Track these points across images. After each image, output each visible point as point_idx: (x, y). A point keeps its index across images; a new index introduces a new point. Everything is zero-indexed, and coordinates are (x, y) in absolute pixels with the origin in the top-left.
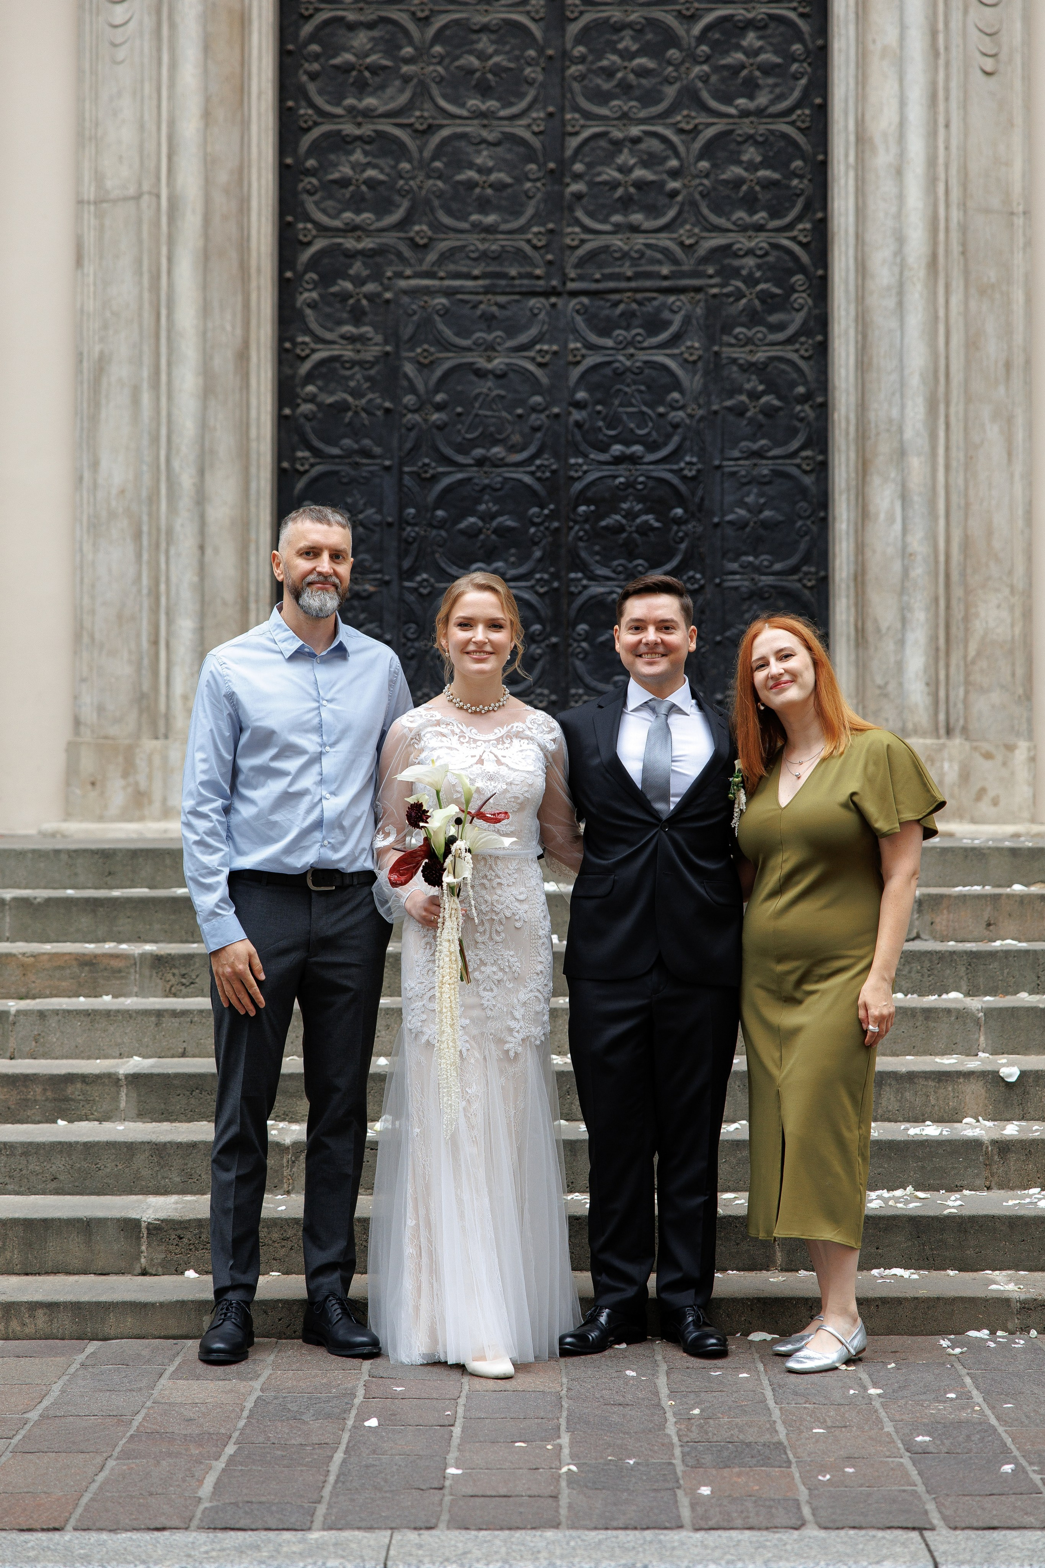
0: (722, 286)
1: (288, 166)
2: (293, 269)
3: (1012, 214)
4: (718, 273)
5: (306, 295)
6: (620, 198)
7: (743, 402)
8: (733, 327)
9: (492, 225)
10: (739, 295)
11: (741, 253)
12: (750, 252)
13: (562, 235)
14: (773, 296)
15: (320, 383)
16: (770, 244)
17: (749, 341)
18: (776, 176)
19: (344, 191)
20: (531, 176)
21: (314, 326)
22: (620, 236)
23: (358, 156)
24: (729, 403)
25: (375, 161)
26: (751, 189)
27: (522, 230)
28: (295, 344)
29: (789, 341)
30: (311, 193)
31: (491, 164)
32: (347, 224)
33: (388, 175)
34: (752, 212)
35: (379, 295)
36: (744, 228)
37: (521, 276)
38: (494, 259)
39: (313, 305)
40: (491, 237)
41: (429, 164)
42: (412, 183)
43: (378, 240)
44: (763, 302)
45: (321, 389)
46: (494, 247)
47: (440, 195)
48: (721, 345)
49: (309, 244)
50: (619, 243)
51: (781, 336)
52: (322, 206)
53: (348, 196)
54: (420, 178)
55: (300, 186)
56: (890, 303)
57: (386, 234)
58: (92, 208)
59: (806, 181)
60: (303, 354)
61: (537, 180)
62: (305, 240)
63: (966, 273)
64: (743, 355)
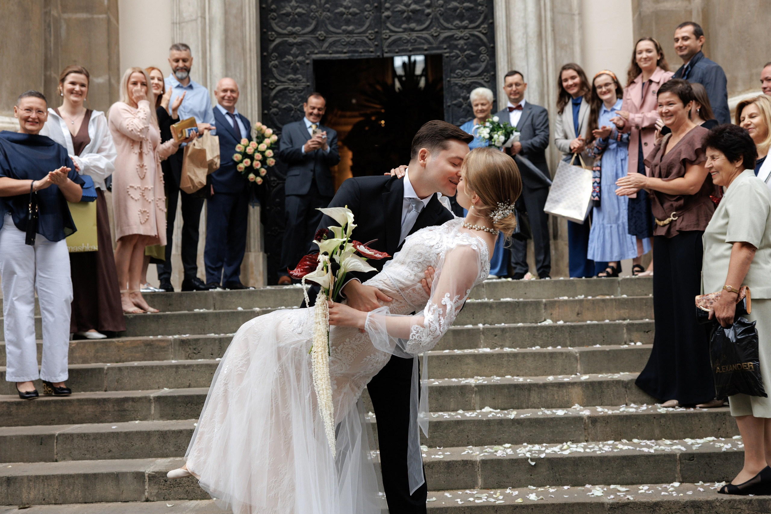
0: (450, 53)
1: (264, 8)
2: (267, 51)
3: (574, 15)
4: (448, 47)
5: (273, 62)
6: (405, 18)
7: (460, 102)
8: (455, 70)
9: (351, 31)
10: (457, 56)
11: (458, 38)
12: (461, 38)
13: (381, 34)
14: (472, 56)
15: (280, 99)
16: (470, 34)
17: (462, 76)
18: (471, 5)
19: (287, 18)
20: (367, 9)
21: (276, 75)
22: (406, 33)
23: (293, 3)
24: (454, 102)
25: (301, 5)
26: (461, 12)
27: (364, 32)
28: (268, 83)
29: (480, 75)
30: (274, 19)
31: (350, 5)
32: (289, 32)
33: (306, 11)
34: (462, 21)
35: (304, 61)
36: (458, 28)
37: (364, 52)
38: (353, 45)
39: (276, 66)
40: (350, 35)
41: (324, 6)
42: (316, 14)
43: (303, 38)
44: (468, 59)
45: (280, 102)
46: (352, 40)
47: (329, 18)
48: (451, 78)
49: (273, 41)
50: (406, 36)
51: (476, 73)
52: (279, 24)
53: (289, 20)
54: (320, 11)
55: (269, 16)
56: (522, 54)
57: (306, 36)
58: (178, 26)
59: (484, 7)
60: (272, 87)
61: (370, 11)
62: (272, 39)
63: (555, 39)
64: (460, 82)
